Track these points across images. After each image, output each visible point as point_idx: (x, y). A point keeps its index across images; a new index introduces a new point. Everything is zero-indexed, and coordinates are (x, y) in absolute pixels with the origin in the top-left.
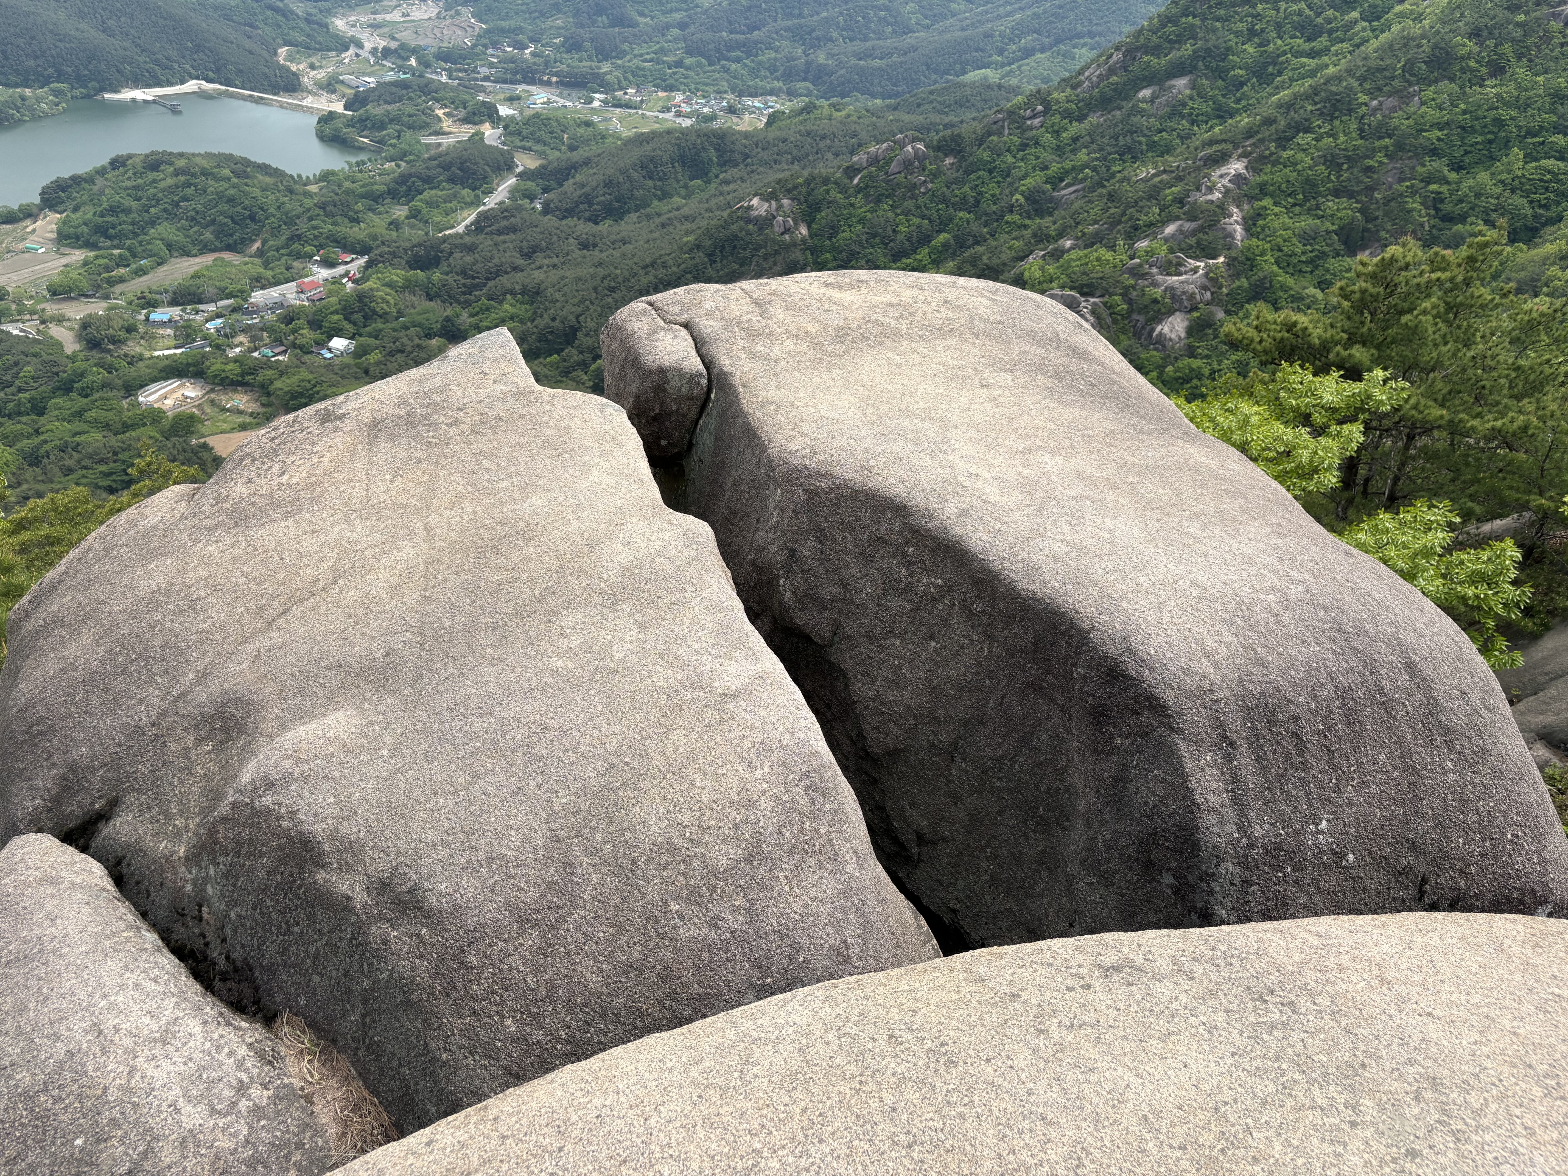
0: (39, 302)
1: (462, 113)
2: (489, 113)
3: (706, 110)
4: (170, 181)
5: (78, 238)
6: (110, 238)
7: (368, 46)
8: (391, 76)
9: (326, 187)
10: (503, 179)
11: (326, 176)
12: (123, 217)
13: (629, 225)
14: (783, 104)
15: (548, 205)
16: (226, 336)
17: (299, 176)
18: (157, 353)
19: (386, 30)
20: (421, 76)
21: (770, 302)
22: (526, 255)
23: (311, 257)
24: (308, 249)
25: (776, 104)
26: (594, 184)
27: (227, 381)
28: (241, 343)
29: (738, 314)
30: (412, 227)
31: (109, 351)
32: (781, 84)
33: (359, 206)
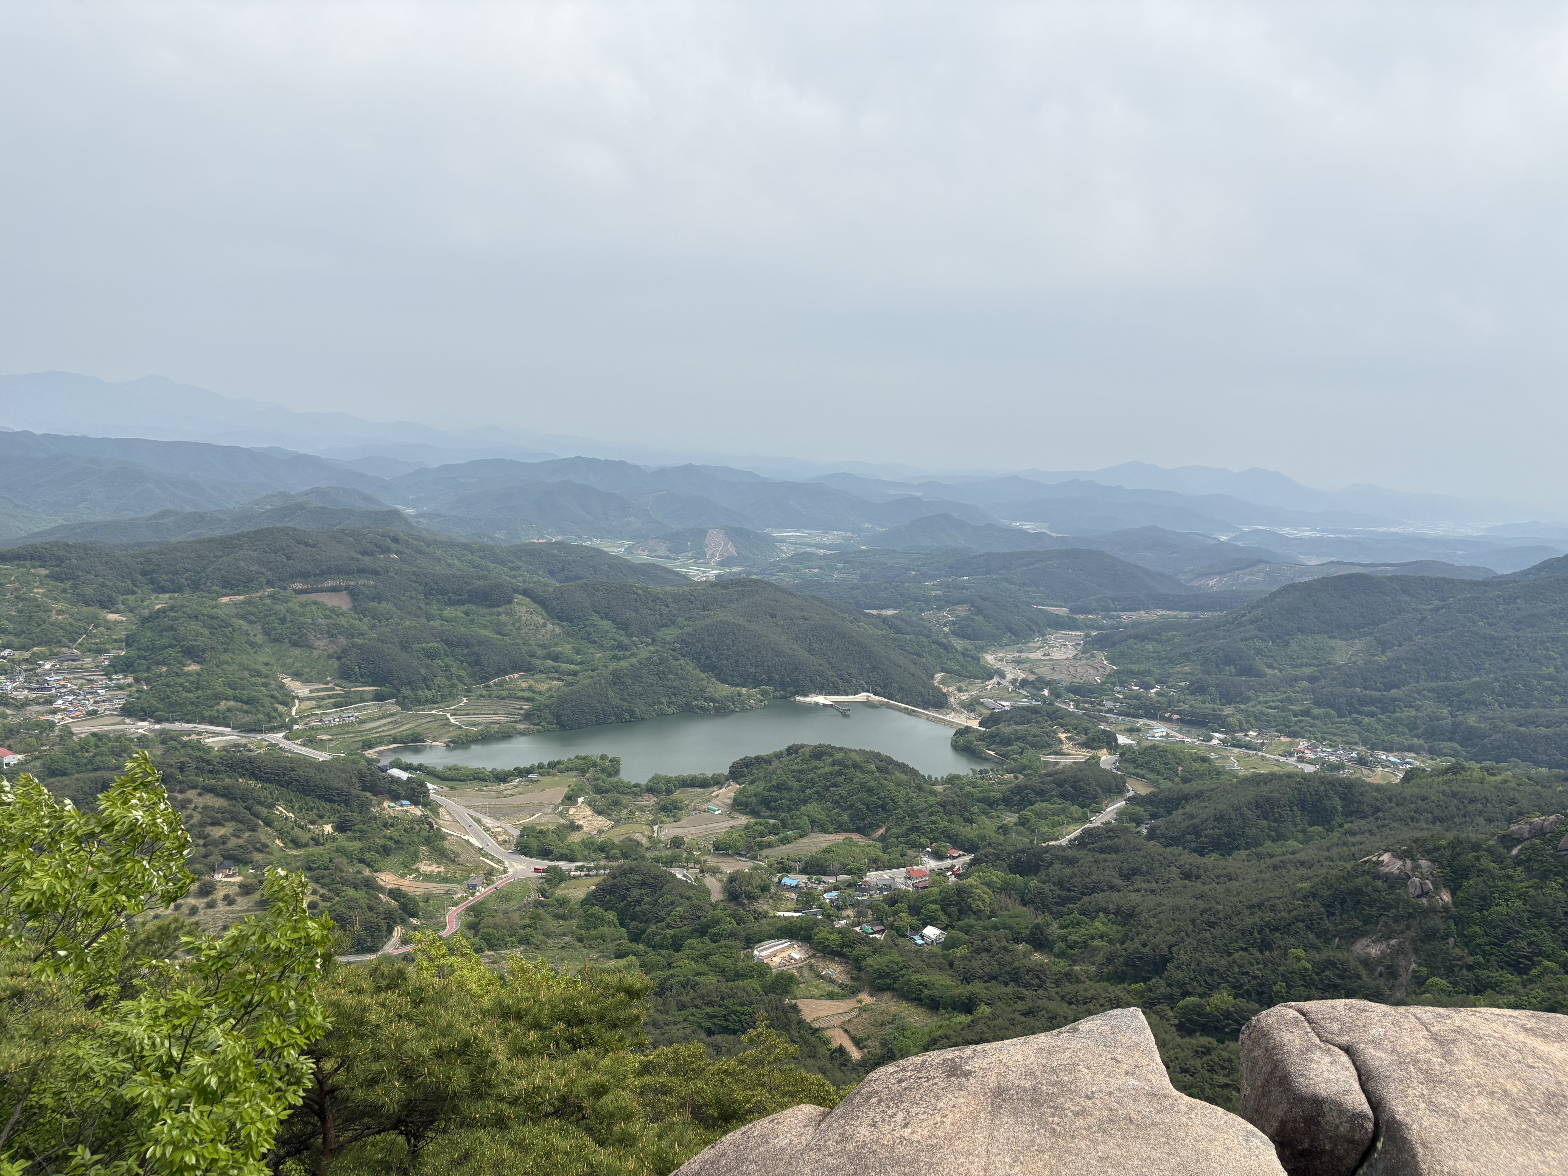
0: (703, 854)
1: (1083, 738)
2: (1109, 742)
3: (1332, 758)
4: (827, 769)
5: (747, 806)
6: (770, 809)
7: (1009, 677)
8: (1024, 702)
9: (950, 789)
10: (1113, 801)
11: (952, 780)
12: (784, 794)
13: (1237, 861)
14: (1423, 762)
15: (1154, 831)
16: (838, 908)
17: (930, 777)
18: (779, 914)
19: (1027, 665)
20: (1051, 704)
21: (1454, 1041)
22: (1125, 876)
23: (924, 847)
24: (923, 840)
25: (1414, 761)
26: (1204, 816)
27: (828, 950)
28: (848, 916)
29: (1413, 1049)
30: (1019, 833)
31: (743, 905)
32: (1421, 741)
33: (975, 809)
